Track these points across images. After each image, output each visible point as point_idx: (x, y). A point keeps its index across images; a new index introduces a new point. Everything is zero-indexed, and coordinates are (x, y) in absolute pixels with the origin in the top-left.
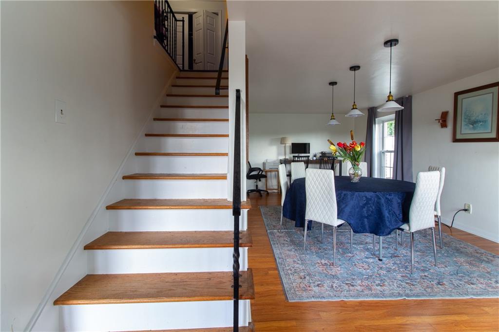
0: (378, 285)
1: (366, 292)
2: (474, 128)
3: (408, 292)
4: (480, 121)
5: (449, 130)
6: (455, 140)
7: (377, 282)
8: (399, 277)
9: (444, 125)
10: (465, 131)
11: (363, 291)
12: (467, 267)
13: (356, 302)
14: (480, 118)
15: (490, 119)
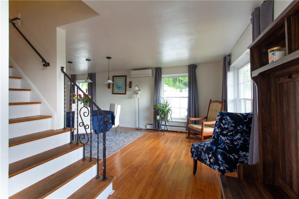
0: (111, 149)
1: (110, 152)
2: (119, 90)
3: (120, 147)
4: (120, 87)
5: (111, 89)
6: (113, 93)
7: (110, 149)
8: (114, 144)
9: (109, 88)
10: (116, 90)
11: (109, 153)
12: (126, 135)
13: (110, 156)
14: (121, 86)
15: (123, 87)
